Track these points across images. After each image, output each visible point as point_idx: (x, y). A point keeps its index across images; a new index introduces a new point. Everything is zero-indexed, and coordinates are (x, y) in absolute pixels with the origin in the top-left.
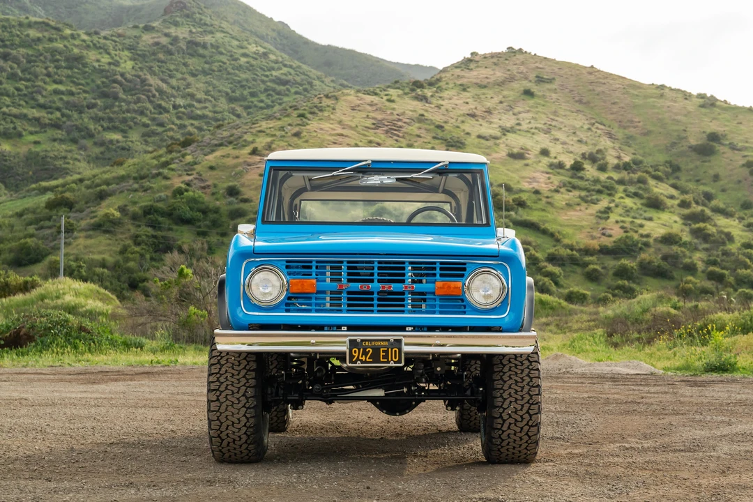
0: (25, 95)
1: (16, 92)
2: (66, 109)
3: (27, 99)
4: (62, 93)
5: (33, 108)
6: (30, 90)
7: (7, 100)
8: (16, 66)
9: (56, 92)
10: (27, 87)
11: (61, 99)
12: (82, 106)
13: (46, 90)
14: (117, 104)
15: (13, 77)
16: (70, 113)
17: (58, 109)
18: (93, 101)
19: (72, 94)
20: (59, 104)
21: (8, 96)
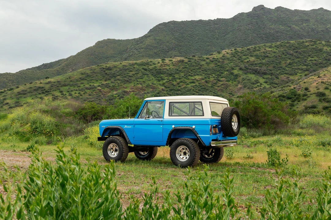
0: (301, 62)
1: (298, 62)
2: (313, 65)
3: (300, 64)
4: (312, 60)
5: (302, 66)
6: (302, 61)
7: (295, 64)
8: (299, 54)
9: (310, 60)
10: (301, 60)
11: (312, 62)
12: (317, 64)
13: (308, 60)
14: (329, 62)
15: (298, 58)
16: (313, 66)
17: (310, 66)
18: (322, 62)
19: (316, 60)
20: (311, 64)
21: (295, 63)
